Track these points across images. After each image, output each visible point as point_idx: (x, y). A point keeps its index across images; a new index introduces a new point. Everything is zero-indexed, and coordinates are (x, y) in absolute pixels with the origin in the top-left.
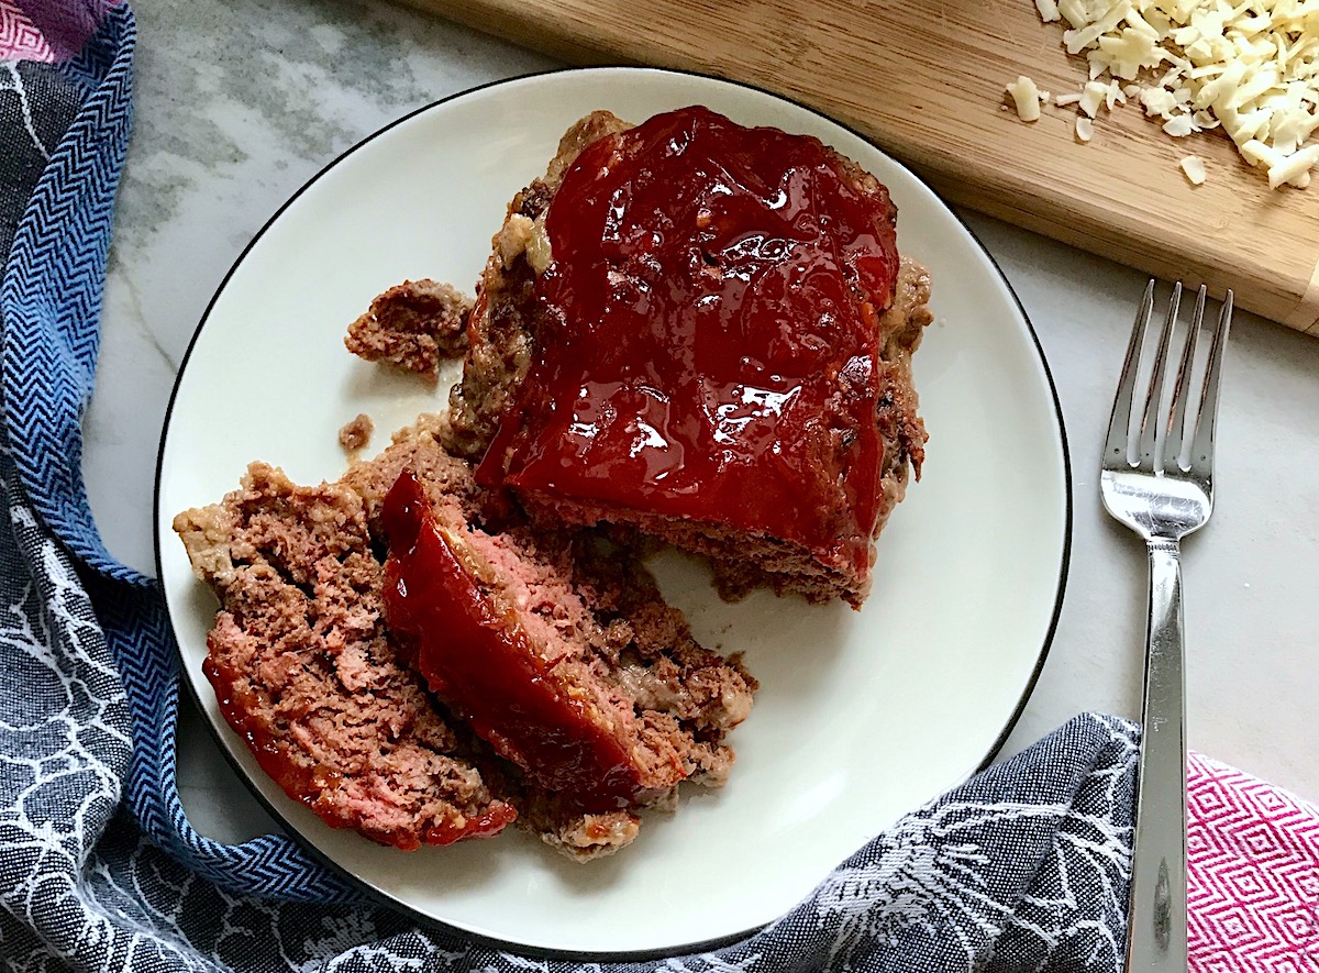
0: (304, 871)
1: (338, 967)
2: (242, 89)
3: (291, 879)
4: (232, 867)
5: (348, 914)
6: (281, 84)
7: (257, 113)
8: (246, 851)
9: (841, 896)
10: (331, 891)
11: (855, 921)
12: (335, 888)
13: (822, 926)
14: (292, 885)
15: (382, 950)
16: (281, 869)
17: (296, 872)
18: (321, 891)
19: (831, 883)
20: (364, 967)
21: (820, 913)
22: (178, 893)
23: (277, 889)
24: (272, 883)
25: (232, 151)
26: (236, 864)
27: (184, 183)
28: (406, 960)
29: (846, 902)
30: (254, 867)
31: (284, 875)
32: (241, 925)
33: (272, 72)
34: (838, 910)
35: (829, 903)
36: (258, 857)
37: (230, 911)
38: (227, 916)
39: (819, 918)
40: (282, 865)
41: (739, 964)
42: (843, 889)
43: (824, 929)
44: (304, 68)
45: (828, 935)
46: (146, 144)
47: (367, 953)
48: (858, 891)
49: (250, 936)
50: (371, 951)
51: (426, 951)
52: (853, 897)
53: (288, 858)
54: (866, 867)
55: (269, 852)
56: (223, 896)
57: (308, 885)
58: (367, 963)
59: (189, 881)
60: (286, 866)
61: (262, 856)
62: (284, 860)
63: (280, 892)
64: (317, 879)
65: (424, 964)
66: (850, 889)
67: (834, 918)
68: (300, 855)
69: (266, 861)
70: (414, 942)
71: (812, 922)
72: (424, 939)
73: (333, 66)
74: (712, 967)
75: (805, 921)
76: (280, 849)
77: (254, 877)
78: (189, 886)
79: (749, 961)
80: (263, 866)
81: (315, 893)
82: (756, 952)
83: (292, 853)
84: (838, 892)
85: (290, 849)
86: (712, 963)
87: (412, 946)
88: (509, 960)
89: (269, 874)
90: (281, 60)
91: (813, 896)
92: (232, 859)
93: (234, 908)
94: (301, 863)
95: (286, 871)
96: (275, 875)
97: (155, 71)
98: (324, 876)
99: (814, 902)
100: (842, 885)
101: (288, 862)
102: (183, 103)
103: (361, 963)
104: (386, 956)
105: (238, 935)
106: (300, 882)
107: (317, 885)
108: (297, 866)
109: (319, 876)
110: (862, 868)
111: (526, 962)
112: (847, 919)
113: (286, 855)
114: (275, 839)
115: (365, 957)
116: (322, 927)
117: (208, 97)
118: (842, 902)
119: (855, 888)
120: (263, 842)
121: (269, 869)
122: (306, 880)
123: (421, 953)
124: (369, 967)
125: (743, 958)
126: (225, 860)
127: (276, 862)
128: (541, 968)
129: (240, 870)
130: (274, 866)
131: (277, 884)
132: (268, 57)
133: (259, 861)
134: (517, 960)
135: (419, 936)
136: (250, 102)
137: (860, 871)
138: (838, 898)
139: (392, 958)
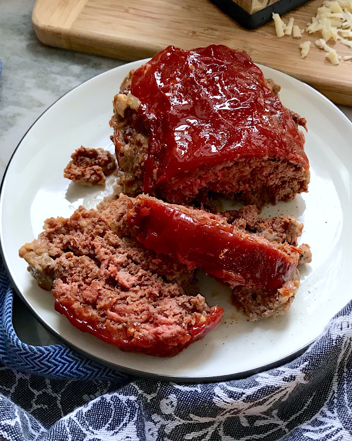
0: (74, 362)
1: (93, 404)
2: (43, 86)
3: (68, 366)
4: (38, 357)
5: (96, 392)
6: (58, 83)
7: (49, 92)
8: (46, 349)
9: (341, 329)
10: (88, 372)
11: (349, 341)
12: (90, 370)
13: (335, 344)
14: (69, 369)
15: (116, 394)
16: (63, 361)
17: (70, 362)
18: (83, 372)
19: (334, 324)
20: (107, 403)
21: (333, 338)
22: (9, 392)
23: (61, 371)
24: (59, 368)
25: (39, 104)
26: (41, 355)
27: (19, 115)
28: (128, 397)
29: (344, 331)
30: (49, 358)
31: (65, 364)
32: (41, 404)
33: (55, 80)
34: (341, 335)
35: (335, 333)
36: (51, 353)
37: (35, 397)
38: (34, 400)
39: (333, 340)
40: (63, 358)
41: (298, 368)
42: (342, 325)
43: (336, 346)
44: (67, 78)
45: (337, 349)
46: (5, 104)
47: (108, 397)
48: (348, 325)
49: (46, 408)
50: (109, 395)
51: (138, 392)
52: (347, 328)
53: (66, 355)
54: (349, 314)
55: (57, 352)
56: (32, 390)
57: (77, 369)
58: (108, 401)
59: (15, 385)
60: (65, 360)
61: (54, 353)
62: (64, 356)
63: (62, 373)
64: (81, 366)
65: (138, 399)
66: (345, 325)
67: (340, 339)
68: (72, 354)
69: (56, 356)
70: (131, 388)
71: (330, 343)
72: (136, 387)
73: (78, 76)
74: (284, 372)
75: (327, 342)
76: (62, 351)
77: (49, 364)
78: (15, 388)
79: (302, 366)
80: (54, 359)
81: (80, 373)
82: (306, 361)
83: (68, 353)
84: (340, 327)
85: (67, 351)
86: (284, 370)
87: (131, 390)
88: (180, 389)
89: (57, 363)
90: (58, 77)
91: (327, 332)
92: (39, 352)
93: (38, 396)
94: (73, 358)
95: (65, 362)
96: (60, 364)
97: (8, 82)
98: (85, 364)
99: (329, 334)
100: (340, 324)
101: (66, 357)
102: (20, 91)
103: (105, 401)
104: (118, 396)
105: (40, 409)
106: (72, 367)
107: (81, 369)
108: (70, 360)
109: (82, 364)
110: (348, 315)
111: (189, 388)
112: (345, 340)
113: (65, 354)
114: (59, 346)
115: (107, 399)
116: (83, 400)
117: (29, 88)
118: (342, 331)
119: (347, 324)
120: (54, 346)
121: (57, 360)
122: (76, 366)
123: (136, 394)
124: (109, 403)
125: (300, 365)
126: (35, 353)
127: (60, 357)
128: (197, 389)
129: (42, 359)
130: (59, 359)
131: (61, 368)
132: (53, 76)
133: (52, 355)
134: (184, 388)
135: (134, 385)
136: (46, 89)
137: (347, 316)
138: (340, 330)
139: (121, 397)
